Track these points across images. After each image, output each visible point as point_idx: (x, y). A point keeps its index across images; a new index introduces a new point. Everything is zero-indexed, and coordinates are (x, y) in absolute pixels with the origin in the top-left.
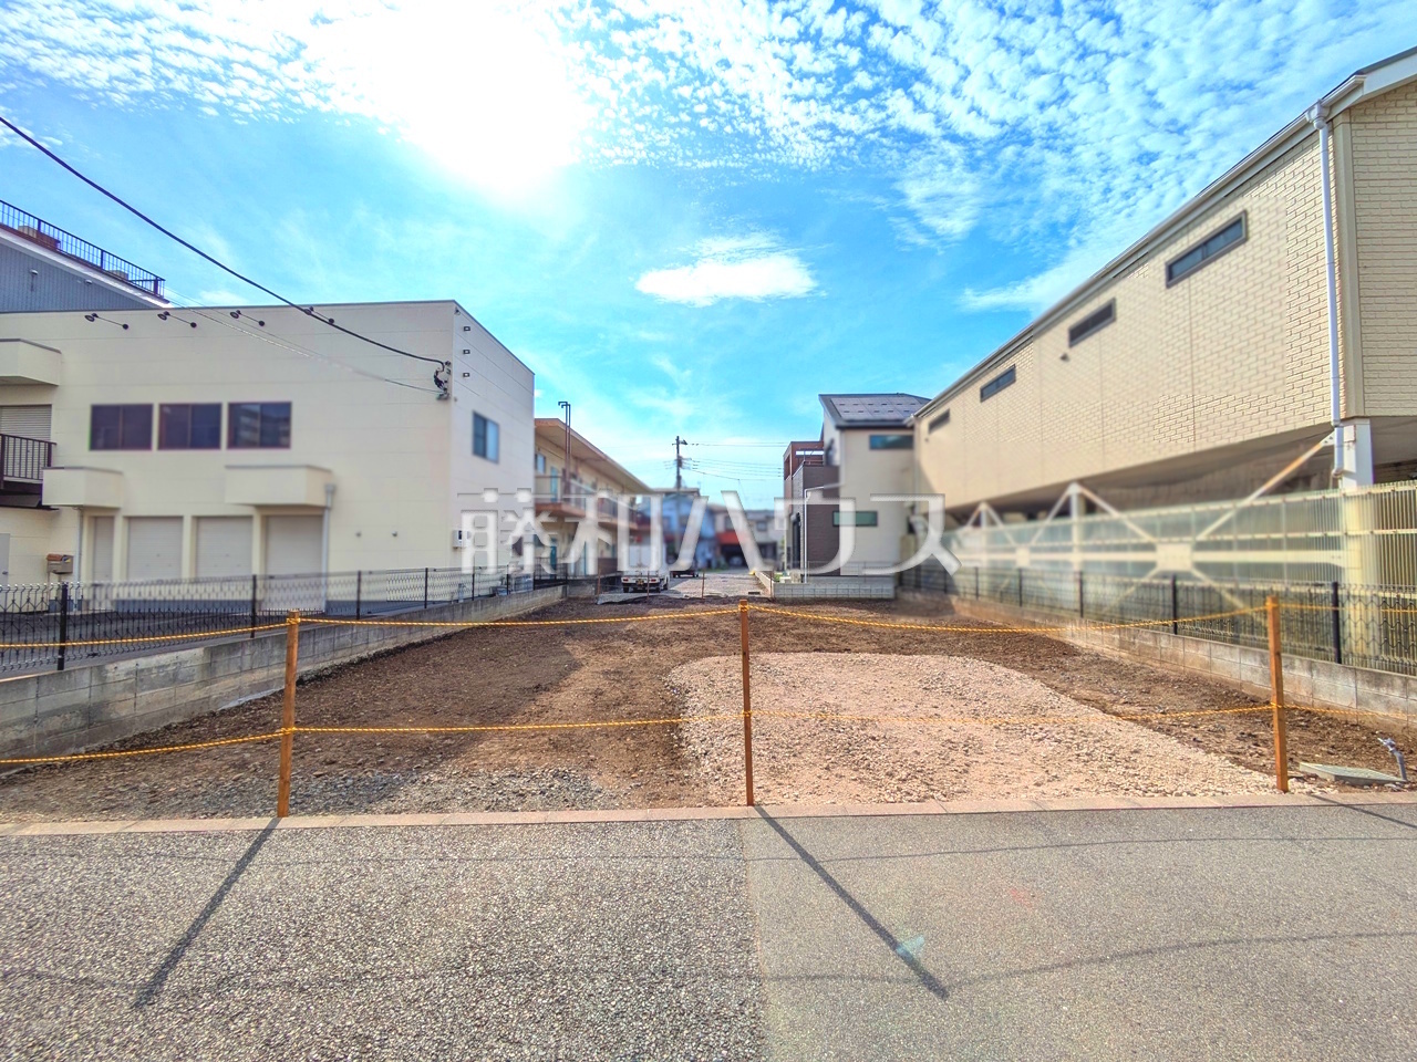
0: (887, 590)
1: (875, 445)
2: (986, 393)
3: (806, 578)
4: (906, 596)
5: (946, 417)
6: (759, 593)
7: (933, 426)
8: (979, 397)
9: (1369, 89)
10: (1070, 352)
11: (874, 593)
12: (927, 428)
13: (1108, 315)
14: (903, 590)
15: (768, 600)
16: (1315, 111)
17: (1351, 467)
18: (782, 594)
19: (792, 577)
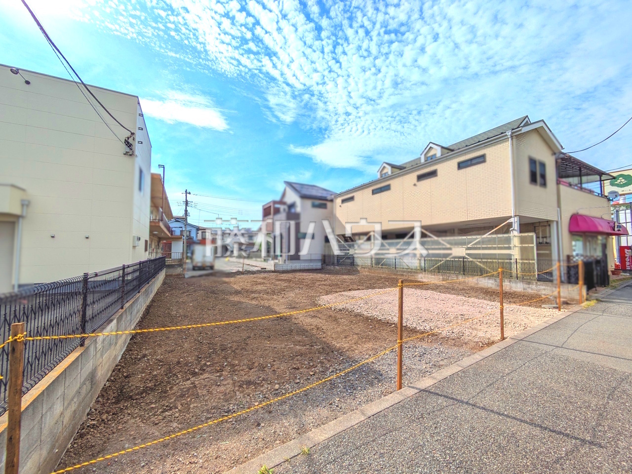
0: (318, 265)
1: (314, 206)
2: (374, 192)
3: (287, 261)
4: (329, 267)
5: (352, 199)
6: (265, 269)
7: (343, 201)
8: (371, 193)
9: (522, 132)
10: (417, 183)
11: (314, 267)
12: (340, 201)
13: (433, 174)
14: (327, 265)
15: (273, 272)
16: (510, 133)
17: (516, 228)
18: (278, 269)
19: (280, 261)
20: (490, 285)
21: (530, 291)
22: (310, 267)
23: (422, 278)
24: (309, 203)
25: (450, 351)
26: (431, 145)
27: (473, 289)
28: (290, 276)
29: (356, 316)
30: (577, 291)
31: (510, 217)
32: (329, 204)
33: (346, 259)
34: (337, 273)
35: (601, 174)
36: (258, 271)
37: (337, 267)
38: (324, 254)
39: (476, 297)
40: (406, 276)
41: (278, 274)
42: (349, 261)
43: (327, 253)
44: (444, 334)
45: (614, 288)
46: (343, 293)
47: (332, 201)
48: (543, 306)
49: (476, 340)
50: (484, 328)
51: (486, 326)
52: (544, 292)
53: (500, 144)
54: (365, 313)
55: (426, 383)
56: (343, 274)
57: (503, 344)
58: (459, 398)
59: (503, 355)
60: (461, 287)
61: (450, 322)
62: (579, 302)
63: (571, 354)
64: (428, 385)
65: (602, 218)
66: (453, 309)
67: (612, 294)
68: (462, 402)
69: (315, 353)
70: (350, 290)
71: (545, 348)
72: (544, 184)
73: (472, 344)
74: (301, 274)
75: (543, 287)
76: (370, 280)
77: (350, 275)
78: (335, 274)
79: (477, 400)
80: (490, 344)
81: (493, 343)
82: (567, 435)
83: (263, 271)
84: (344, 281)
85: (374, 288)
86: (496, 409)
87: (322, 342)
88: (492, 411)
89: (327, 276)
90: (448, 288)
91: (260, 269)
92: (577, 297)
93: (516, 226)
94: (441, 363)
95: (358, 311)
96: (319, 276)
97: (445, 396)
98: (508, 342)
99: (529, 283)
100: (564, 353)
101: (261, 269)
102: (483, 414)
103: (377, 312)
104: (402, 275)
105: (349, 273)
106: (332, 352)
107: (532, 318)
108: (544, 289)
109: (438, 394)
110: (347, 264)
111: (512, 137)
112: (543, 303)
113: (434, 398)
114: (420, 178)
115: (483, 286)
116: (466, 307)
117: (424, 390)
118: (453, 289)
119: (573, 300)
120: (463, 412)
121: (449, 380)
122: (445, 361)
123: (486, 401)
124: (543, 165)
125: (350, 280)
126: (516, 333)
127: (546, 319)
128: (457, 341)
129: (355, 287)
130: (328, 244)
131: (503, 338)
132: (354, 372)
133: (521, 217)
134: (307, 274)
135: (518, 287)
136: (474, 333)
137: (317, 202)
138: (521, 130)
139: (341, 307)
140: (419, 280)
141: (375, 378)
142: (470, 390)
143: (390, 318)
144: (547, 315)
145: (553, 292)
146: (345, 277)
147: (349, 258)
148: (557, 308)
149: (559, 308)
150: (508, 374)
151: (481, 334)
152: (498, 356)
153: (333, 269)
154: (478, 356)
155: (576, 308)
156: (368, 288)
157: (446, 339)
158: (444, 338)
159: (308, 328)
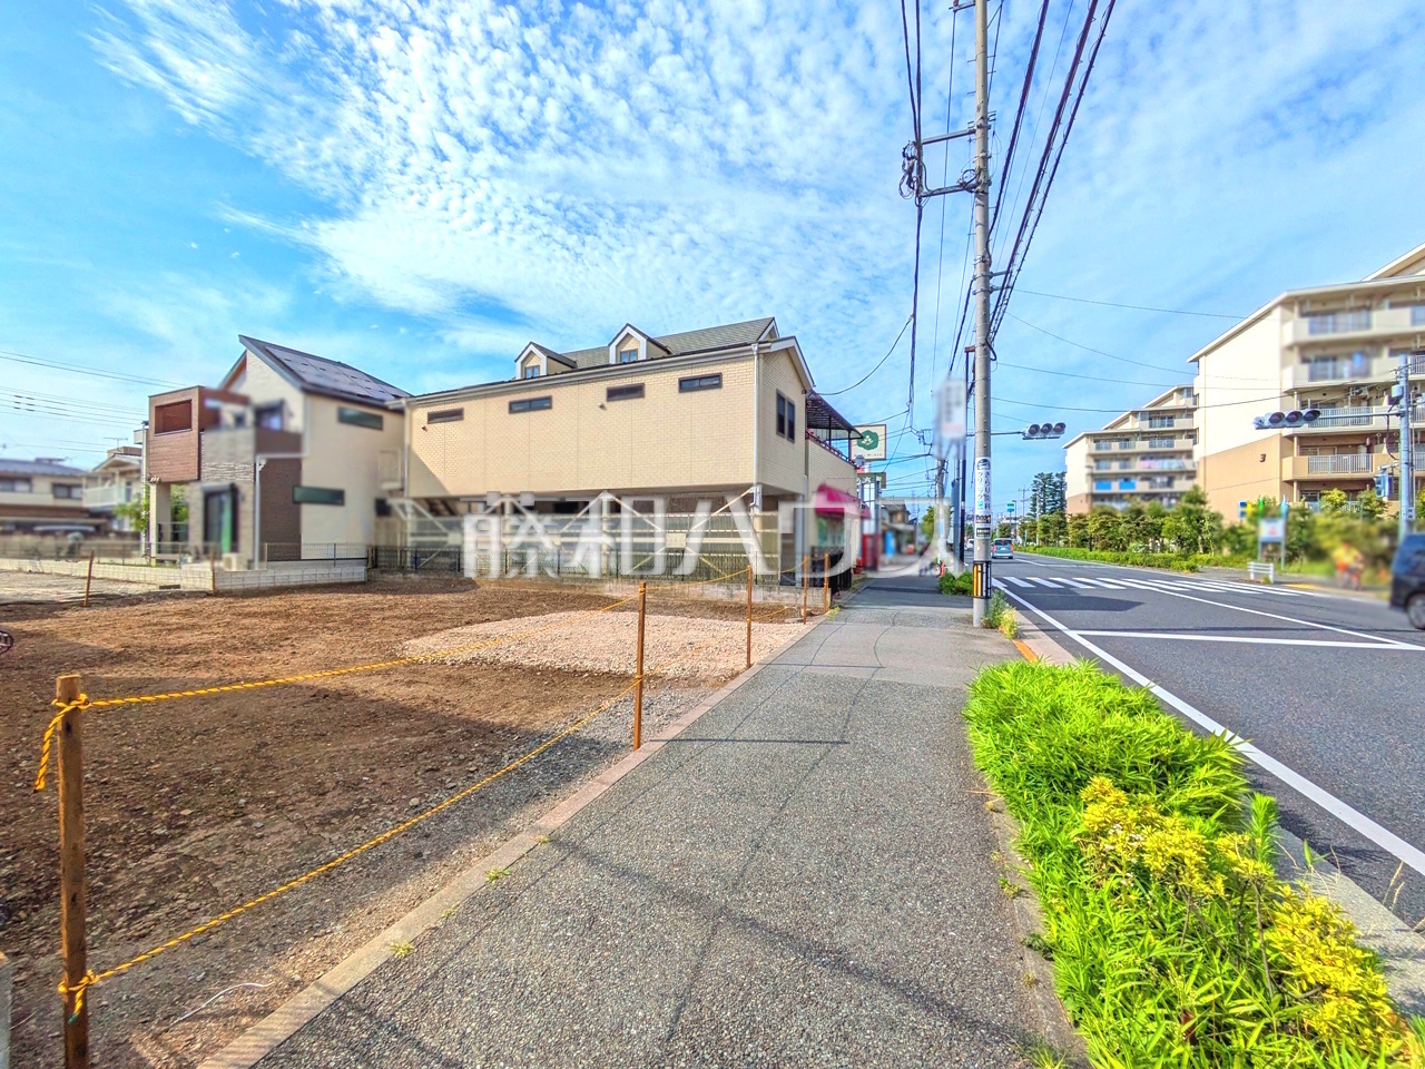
0: (359, 573)
1: (344, 419)
2: (514, 408)
3: (257, 563)
4: (389, 578)
5: (457, 415)
6: (178, 587)
7: (433, 418)
8: (507, 410)
9: (772, 350)
10: (607, 405)
11: (345, 578)
12: (425, 418)
13: (636, 391)
14: (382, 572)
15: (208, 595)
16: (756, 348)
17: (758, 504)
18: (225, 585)
19: (233, 563)
20: (720, 596)
21: (771, 601)
22: (333, 579)
23: (611, 591)
24: (330, 409)
25: (685, 694)
26: (629, 330)
27: (695, 603)
28: (276, 602)
29: (507, 669)
30: (819, 597)
31: (750, 486)
32: (388, 419)
33: (438, 555)
34: (415, 590)
35: (850, 429)
36: (148, 595)
37: (412, 576)
38: (373, 543)
39: (702, 616)
40: (580, 588)
41: (231, 600)
42: (447, 560)
43: (382, 542)
44: (671, 674)
45: (856, 591)
46: (455, 630)
47: (400, 412)
48: (786, 620)
49: (717, 674)
50: (724, 657)
51: (726, 654)
52: (786, 601)
53: (743, 361)
54: (526, 662)
55: (673, 731)
56: (432, 592)
57: (751, 672)
58: (716, 737)
59: (754, 683)
60: (677, 603)
61: (676, 655)
62: (823, 612)
63: (820, 671)
64: (675, 734)
65: (848, 494)
66: (674, 637)
67: (853, 599)
68: (720, 740)
69: (458, 741)
70: (468, 623)
71: (794, 669)
72: (792, 436)
73: (712, 681)
74: (307, 596)
75: (785, 594)
76: (504, 600)
77: (451, 592)
78: (414, 593)
79: (737, 735)
80: (735, 675)
81: (738, 674)
82: (820, 742)
83: (171, 593)
84: (444, 607)
85: (520, 615)
86: (756, 738)
87: (460, 723)
88: (753, 741)
89: (389, 597)
90: (657, 606)
91: (155, 589)
92: (821, 605)
93: (758, 500)
94: (678, 711)
95: (509, 659)
96: (367, 599)
97: (700, 740)
98: (756, 668)
99: (770, 589)
100: (813, 670)
101: (161, 587)
102: (745, 745)
103: (549, 656)
104: (573, 587)
105: (446, 588)
106: (492, 732)
107: (776, 637)
108: (787, 597)
109: (691, 740)
110: (443, 568)
111: (758, 354)
112: (786, 617)
113: (689, 744)
114: (613, 394)
115: (710, 599)
116: (692, 632)
117: (672, 740)
118: (666, 607)
119: (817, 609)
120: (722, 749)
121: (701, 721)
122: (683, 707)
123: (745, 733)
124: (792, 406)
125: (458, 602)
126: (762, 657)
127: (792, 636)
128: (692, 681)
129: (476, 616)
130: (385, 520)
131: (749, 666)
132: (551, 750)
133: (765, 487)
134: (327, 596)
135: (759, 596)
136: (713, 665)
137: (353, 410)
138: (769, 347)
139: (466, 656)
140: (606, 594)
141: (591, 749)
142: (725, 727)
143: (578, 662)
144: (790, 631)
145: (797, 599)
146: (440, 597)
147: (446, 554)
148: (801, 621)
149: (803, 621)
150: (762, 703)
151: (721, 665)
152: (747, 687)
153: (401, 580)
154: (724, 692)
155: (820, 619)
156: (508, 616)
157: (675, 682)
158: (673, 679)
159: (413, 704)
